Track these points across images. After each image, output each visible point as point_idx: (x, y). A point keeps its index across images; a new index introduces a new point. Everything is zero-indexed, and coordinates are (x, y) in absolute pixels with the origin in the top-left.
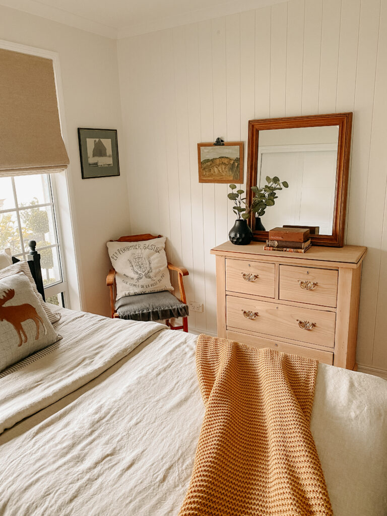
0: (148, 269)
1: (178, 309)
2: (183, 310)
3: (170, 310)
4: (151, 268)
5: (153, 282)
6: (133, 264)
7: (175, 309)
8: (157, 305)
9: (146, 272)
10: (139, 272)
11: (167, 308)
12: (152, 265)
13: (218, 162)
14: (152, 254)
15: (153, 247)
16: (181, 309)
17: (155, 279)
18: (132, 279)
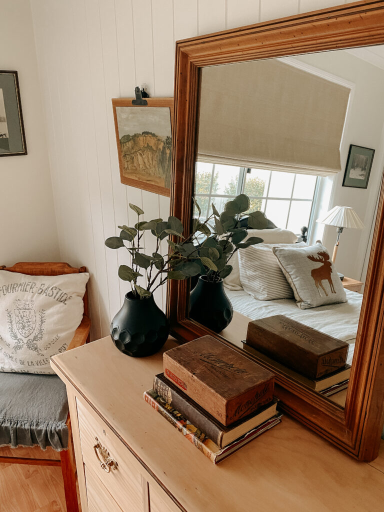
0: (36, 332)
1: (46, 431)
2: (56, 437)
3: (32, 432)
4: (41, 331)
5: (40, 358)
6: (13, 319)
7: (41, 431)
8: (14, 413)
9: (32, 337)
10: (19, 336)
11: (27, 427)
12: (45, 327)
13: (141, 141)
14: (49, 305)
15: (55, 292)
16: (52, 435)
17: (44, 352)
18: (8, 345)
